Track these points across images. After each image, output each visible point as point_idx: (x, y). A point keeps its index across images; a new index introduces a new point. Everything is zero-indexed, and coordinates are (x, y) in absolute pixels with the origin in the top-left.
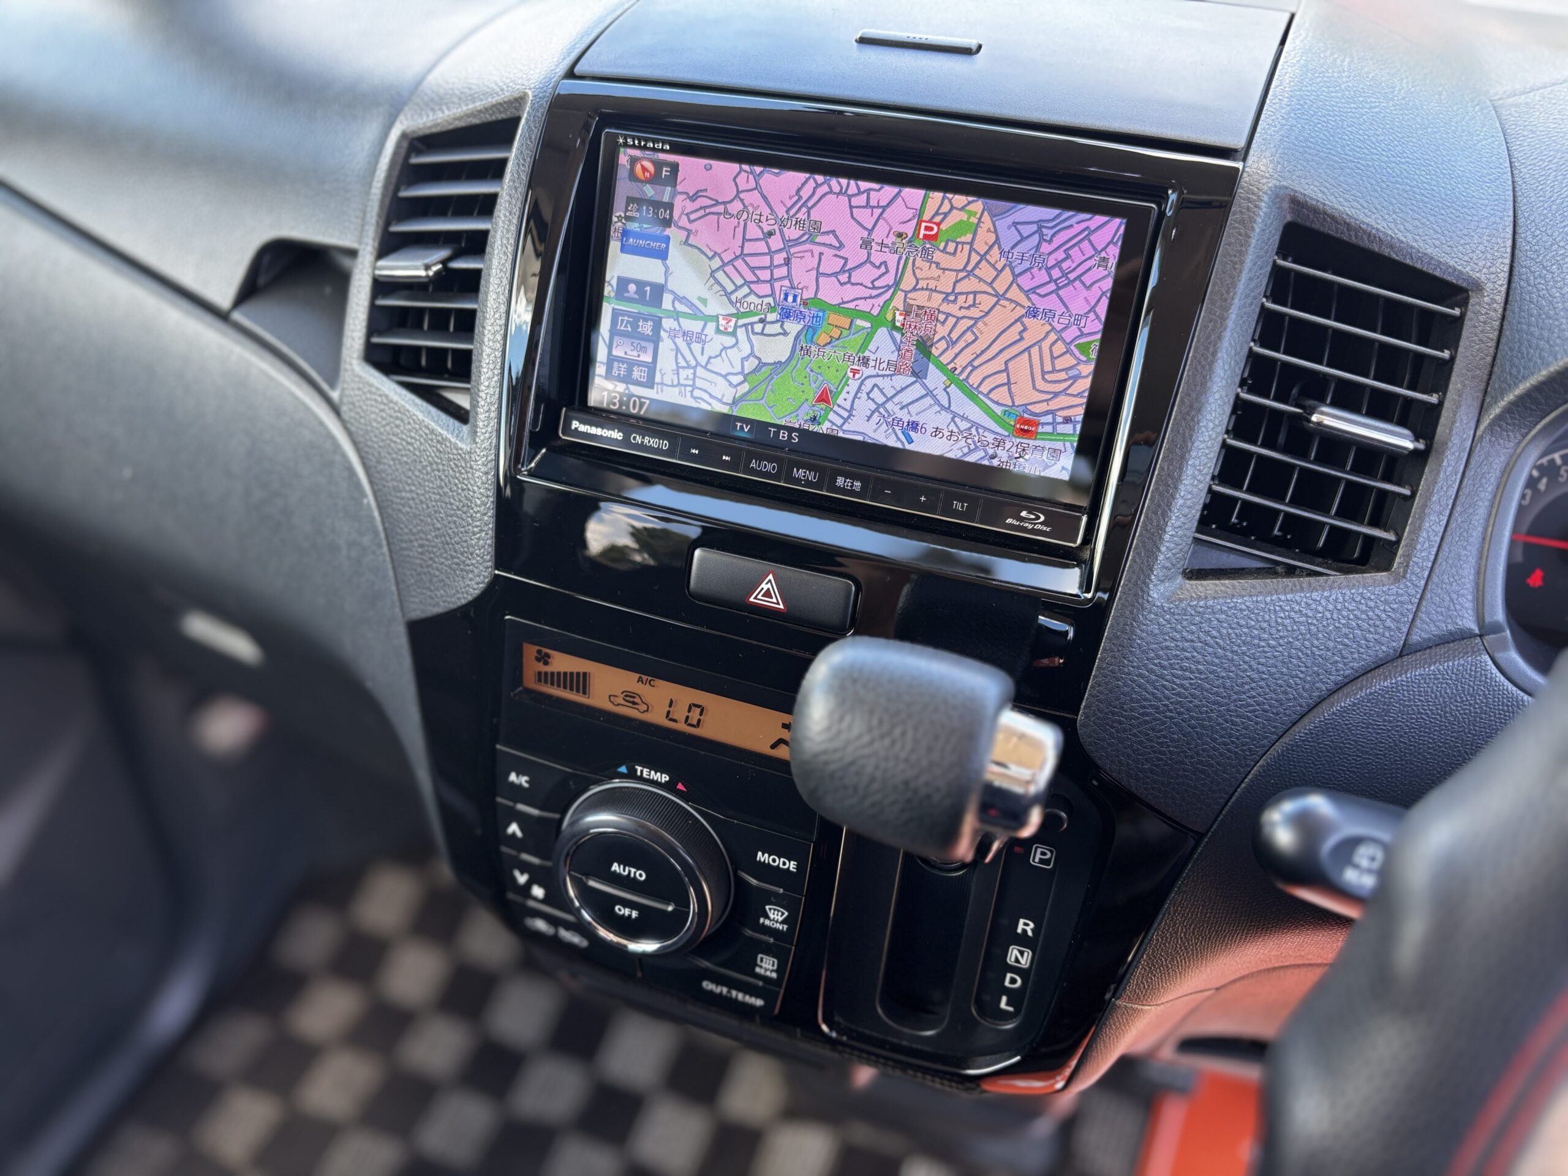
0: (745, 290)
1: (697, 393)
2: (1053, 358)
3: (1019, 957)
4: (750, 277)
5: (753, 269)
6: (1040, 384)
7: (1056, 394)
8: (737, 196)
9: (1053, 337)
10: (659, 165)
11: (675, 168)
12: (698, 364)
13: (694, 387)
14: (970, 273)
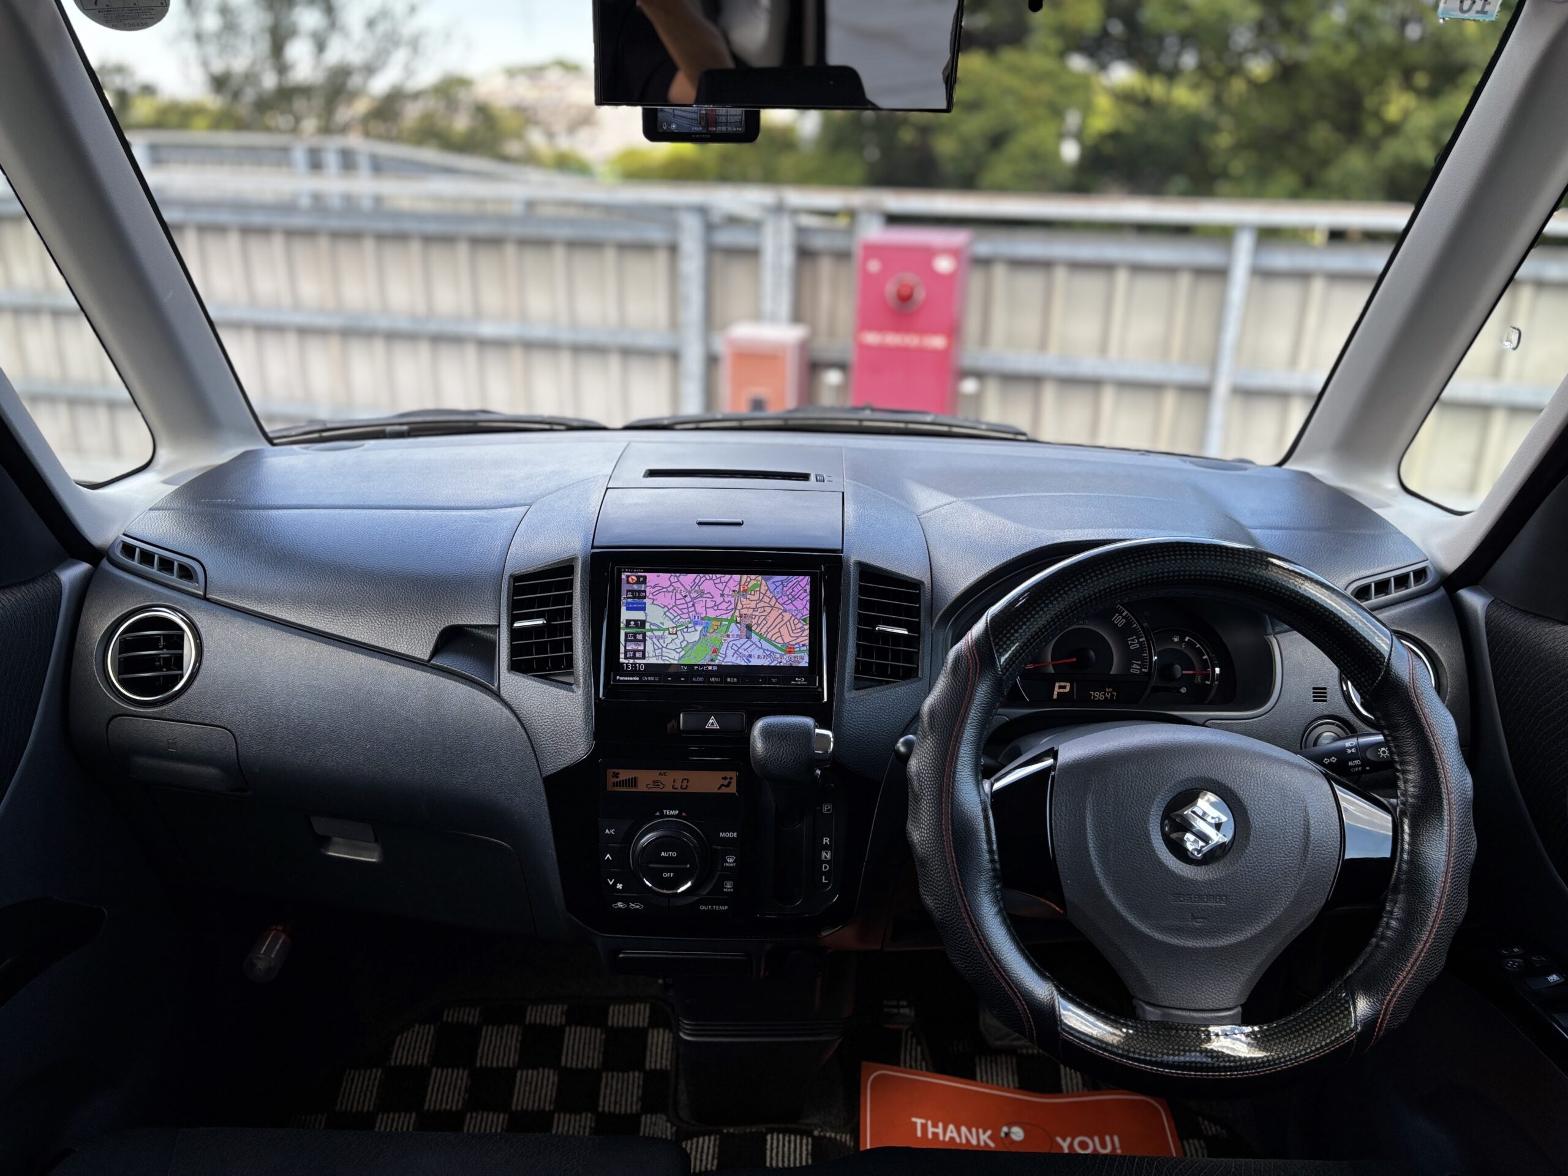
0: (679, 617)
1: (663, 658)
2: (795, 625)
3: (826, 855)
4: (680, 612)
5: (680, 610)
6: (792, 635)
7: (798, 637)
8: (671, 585)
9: (793, 618)
10: (638, 577)
11: (645, 577)
12: (663, 647)
13: (662, 656)
14: (761, 601)
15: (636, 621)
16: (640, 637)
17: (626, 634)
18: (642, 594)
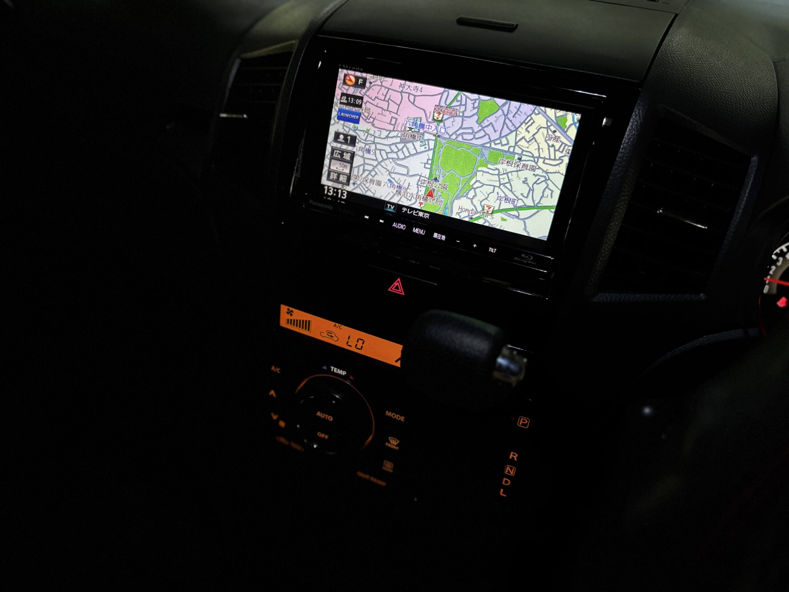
15: (346, 136)
16: (347, 157)
17: (333, 150)
18: (358, 102)
